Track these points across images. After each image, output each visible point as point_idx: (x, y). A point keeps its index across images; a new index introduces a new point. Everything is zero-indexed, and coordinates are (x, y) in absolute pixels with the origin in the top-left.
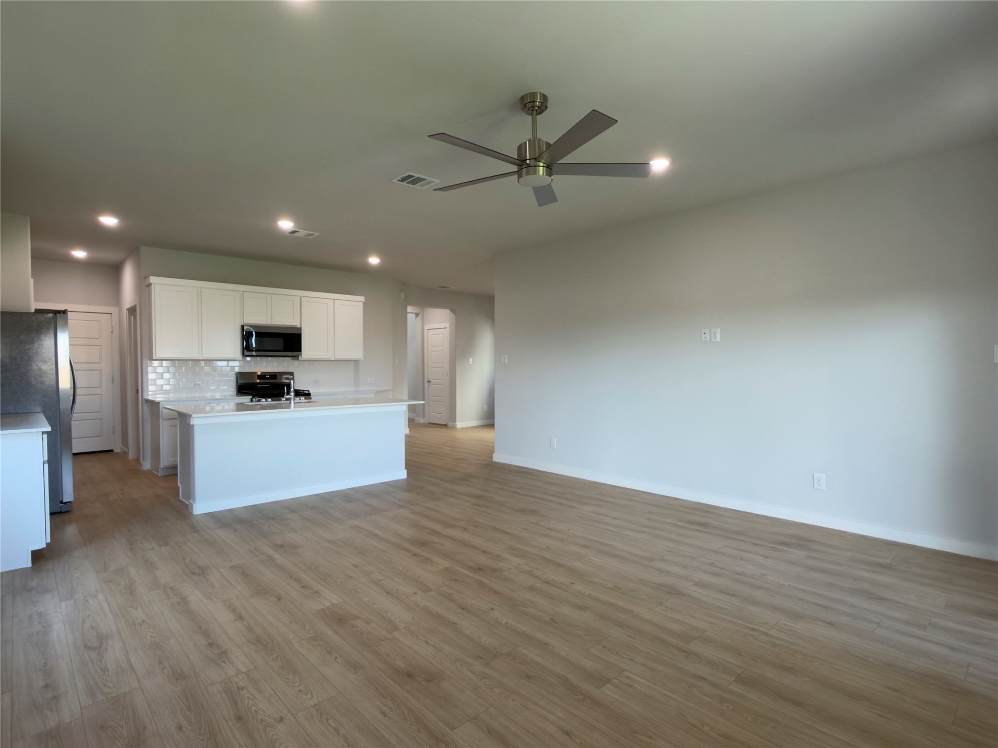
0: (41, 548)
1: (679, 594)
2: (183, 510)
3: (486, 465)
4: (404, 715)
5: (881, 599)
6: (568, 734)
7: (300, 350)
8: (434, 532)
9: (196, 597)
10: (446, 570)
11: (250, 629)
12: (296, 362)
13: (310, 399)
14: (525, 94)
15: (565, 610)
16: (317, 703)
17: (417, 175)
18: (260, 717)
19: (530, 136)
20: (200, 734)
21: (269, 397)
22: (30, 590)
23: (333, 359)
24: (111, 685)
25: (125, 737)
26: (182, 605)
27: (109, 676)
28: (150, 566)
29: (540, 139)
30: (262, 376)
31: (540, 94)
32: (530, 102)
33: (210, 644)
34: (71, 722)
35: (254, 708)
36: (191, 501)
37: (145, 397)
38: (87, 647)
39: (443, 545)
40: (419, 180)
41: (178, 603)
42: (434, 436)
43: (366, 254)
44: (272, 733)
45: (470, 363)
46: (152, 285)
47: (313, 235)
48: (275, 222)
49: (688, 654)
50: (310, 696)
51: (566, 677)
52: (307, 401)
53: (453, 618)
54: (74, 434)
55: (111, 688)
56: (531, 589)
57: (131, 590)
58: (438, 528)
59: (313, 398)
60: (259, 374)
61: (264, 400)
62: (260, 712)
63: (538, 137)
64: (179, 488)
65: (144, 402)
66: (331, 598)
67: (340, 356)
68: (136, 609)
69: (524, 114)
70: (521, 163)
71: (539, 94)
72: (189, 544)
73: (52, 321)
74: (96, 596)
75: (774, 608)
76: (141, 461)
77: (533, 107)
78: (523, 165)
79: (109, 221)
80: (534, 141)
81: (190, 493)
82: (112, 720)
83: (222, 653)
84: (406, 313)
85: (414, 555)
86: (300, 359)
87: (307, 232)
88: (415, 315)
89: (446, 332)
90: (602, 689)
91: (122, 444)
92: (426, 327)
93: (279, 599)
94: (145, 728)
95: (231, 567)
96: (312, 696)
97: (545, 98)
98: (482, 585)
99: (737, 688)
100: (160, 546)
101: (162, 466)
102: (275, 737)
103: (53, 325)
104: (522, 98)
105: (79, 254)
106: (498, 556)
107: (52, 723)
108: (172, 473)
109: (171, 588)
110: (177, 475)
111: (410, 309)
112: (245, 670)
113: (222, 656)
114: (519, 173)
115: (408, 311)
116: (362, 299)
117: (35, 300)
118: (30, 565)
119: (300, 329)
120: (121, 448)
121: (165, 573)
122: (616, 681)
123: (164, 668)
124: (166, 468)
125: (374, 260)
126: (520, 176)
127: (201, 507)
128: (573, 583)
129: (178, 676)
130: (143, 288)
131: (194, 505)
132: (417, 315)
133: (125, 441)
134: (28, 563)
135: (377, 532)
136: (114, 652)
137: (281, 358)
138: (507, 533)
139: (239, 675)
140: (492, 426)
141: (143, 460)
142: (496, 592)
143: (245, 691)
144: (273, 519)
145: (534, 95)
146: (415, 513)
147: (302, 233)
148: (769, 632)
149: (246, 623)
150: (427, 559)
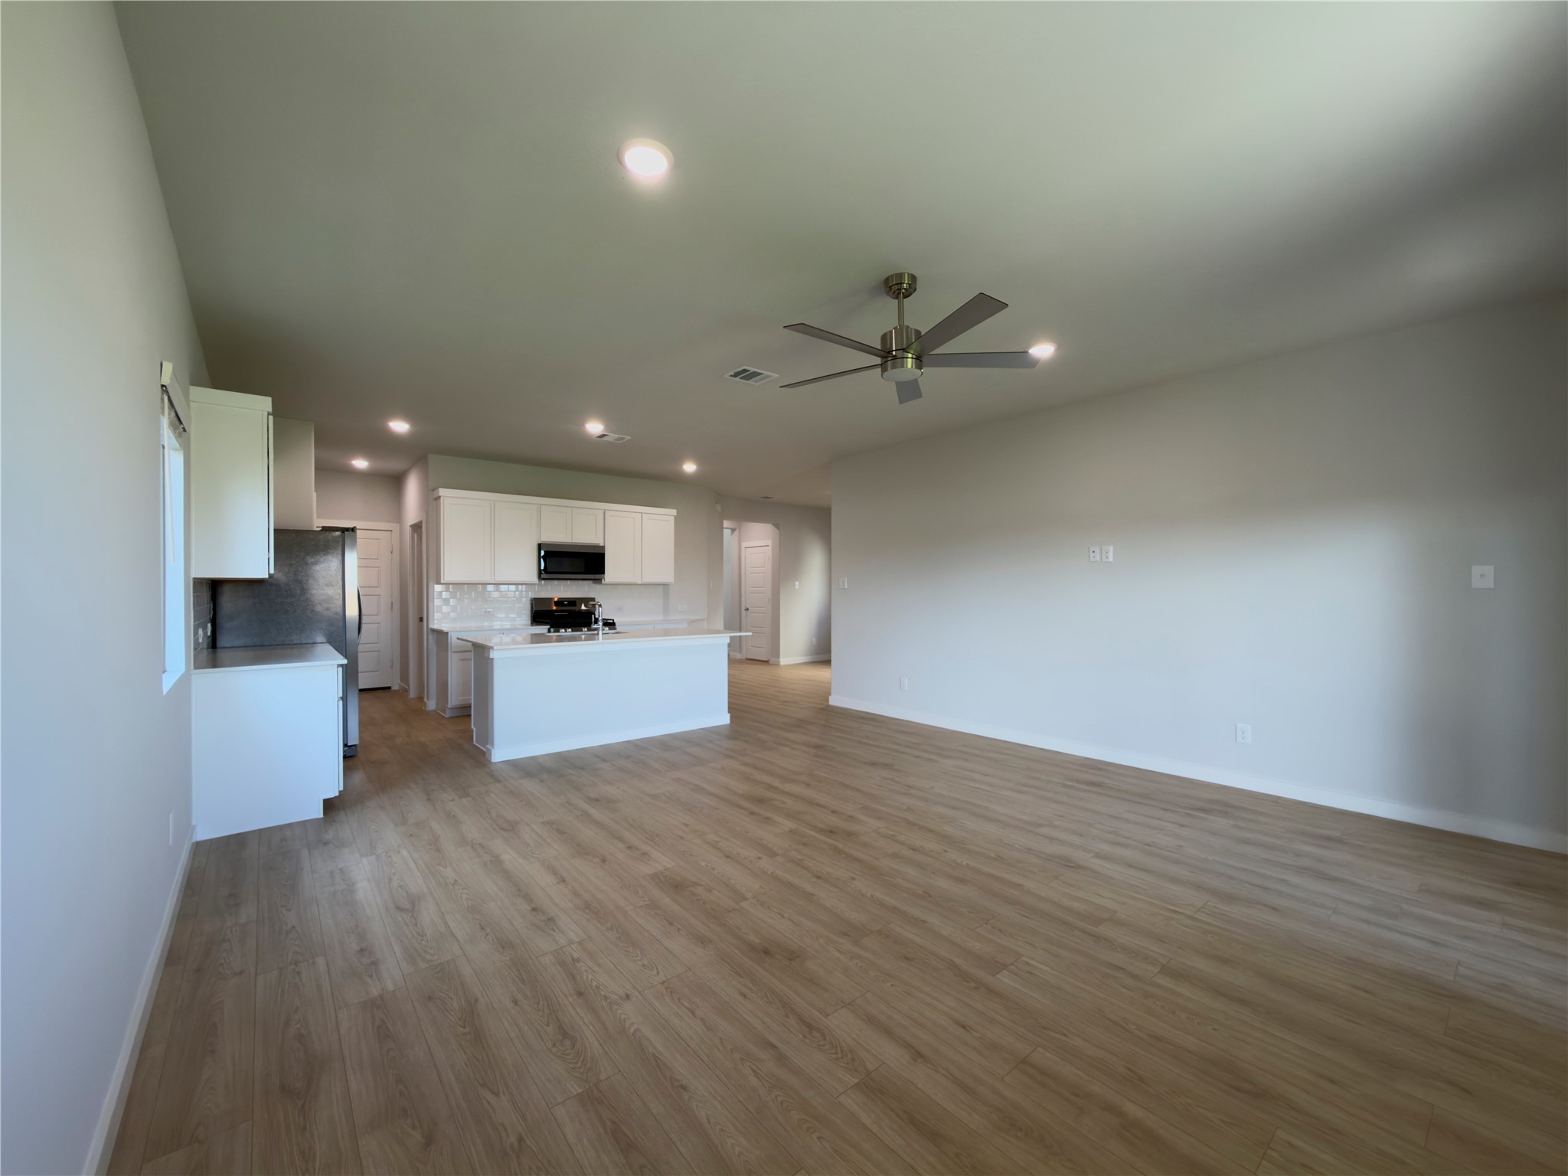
0: (333, 796)
1: (1076, 867)
2: (479, 757)
3: (822, 709)
4: (766, 996)
5: (1334, 880)
6: (964, 1027)
7: (603, 572)
8: (770, 787)
9: (509, 856)
10: (791, 831)
11: (576, 894)
12: (598, 586)
13: (615, 629)
14: (888, 275)
15: (942, 884)
16: (665, 979)
17: (752, 369)
18: (603, 993)
19: (896, 324)
20: (539, 1010)
21: (569, 628)
22: (326, 844)
23: (640, 583)
24: (432, 951)
25: (457, 1009)
26: (495, 863)
27: (428, 941)
28: (451, 818)
29: (908, 327)
30: (560, 603)
31: (908, 274)
32: (897, 284)
33: (534, 909)
34: (395, 990)
35: (594, 984)
36: (489, 746)
37: (431, 626)
38: (398, 908)
39: (784, 803)
40: (756, 374)
41: (491, 861)
42: (754, 674)
43: (681, 460)
44: (620, 1011)
45: (797, 587)
46: (442, 498)
47: (623, 439)
48: (583, 425)
49: (1098, 938)
50: (655, 971)
51: (952, 961)
52: (611, 631)
53: (808, 888)
54: (360, 669)
55: (431, 955)
56: (895, 856)
57: (435, 844)
58: (777, 783)
59: (619, 628)
60: (556, 600)
61: (563, 630)
62: (602, 987)
63: (905, 324)
64: (472, 731)
65: (430, 632)
66: (663, 861)
67: (648, 579)
68: (446, 868)
69: (889, 297)
70: (886, 355)
71: (906, 274)
72: (492, 795)
73: (340, 539)
74: (399, 852)
75: (1198, 887)
76: (425, 700)
77: (900, 289)
78: (887, 356)
79: (399, 426)
80: (902, 329)
81: (487, 737)
82: (440, 991)
83: (549, 919)
84: (722, 528)
85: (752, 813)
86: (603, 582)
87: (617, 436)
88: (730, 530)
89: (768, 551)
90: (998, 976)
91: (401, 681)
92: (744, 545)
93: (604, 861)
94: (477, 1000)
95: (543, 823)
96: (658, 973)
97: (913, 278)
98: (839, 852)
99: (1165, 982)
100: (460, 798)
101: (449, 706)
102: (623, 1016)
103: (341, 543)
104: (887, 279)
105: (360, 464)
106: (851, 817)
107: (375, 991)
108: (464, 713)
109: (480, 844)
110: (470, 715)
111: (726, 524)
112: (577, 940)
113: (548, 923)
114: (883, 367)
115: (725, 526)
116: (674, 512)
117: (318, 517)
118: (322, 816)
119: (604, 547)
120: (400, 685)
121: (472, 829)
122: (1013, 967)
123: (487, 935)
124: (454, 709)
125: (690, 467)
126: (884, 370)
127: (500, 753)
128: (946, 851)
129: (504, 944)
130: (430, 502)
131: (493, 751)
132: (733, 530)
133: (404, 677)
134: (318, 813)
135: (705, 786)
136: (429, 915)
137: (581, 582)
138: (858, 790)
139: (572, 946)
140: (827, 662)
141: (428, 699)
142: (856, 859)
143: (581, 964)
144: (583, 769)
145: (901, 275)
146: (745, 764)
147: (612, 437)
148: (1195, 916)
149: (570, 887)
150: (768, 818)
